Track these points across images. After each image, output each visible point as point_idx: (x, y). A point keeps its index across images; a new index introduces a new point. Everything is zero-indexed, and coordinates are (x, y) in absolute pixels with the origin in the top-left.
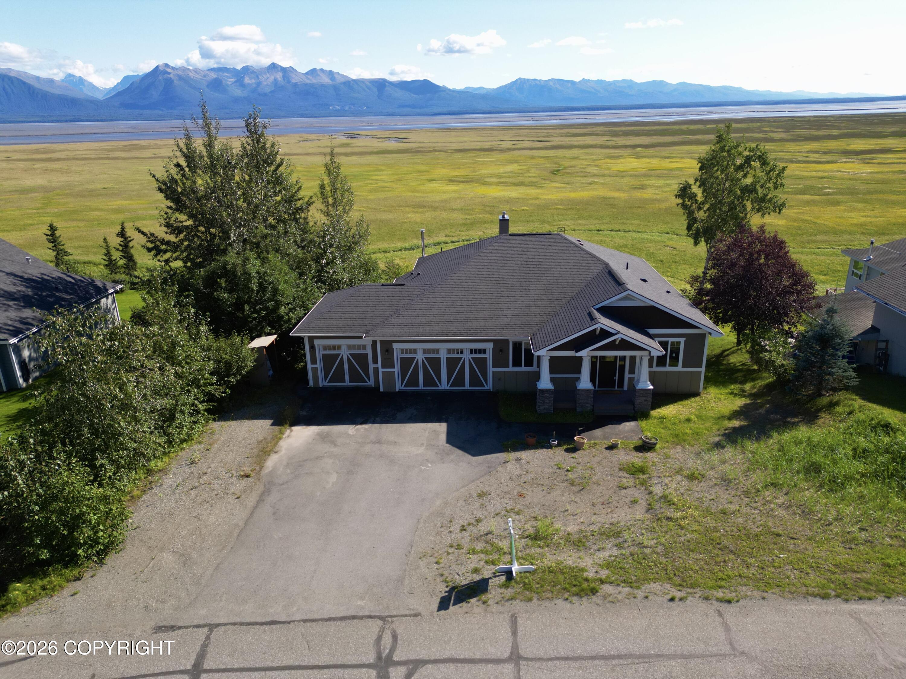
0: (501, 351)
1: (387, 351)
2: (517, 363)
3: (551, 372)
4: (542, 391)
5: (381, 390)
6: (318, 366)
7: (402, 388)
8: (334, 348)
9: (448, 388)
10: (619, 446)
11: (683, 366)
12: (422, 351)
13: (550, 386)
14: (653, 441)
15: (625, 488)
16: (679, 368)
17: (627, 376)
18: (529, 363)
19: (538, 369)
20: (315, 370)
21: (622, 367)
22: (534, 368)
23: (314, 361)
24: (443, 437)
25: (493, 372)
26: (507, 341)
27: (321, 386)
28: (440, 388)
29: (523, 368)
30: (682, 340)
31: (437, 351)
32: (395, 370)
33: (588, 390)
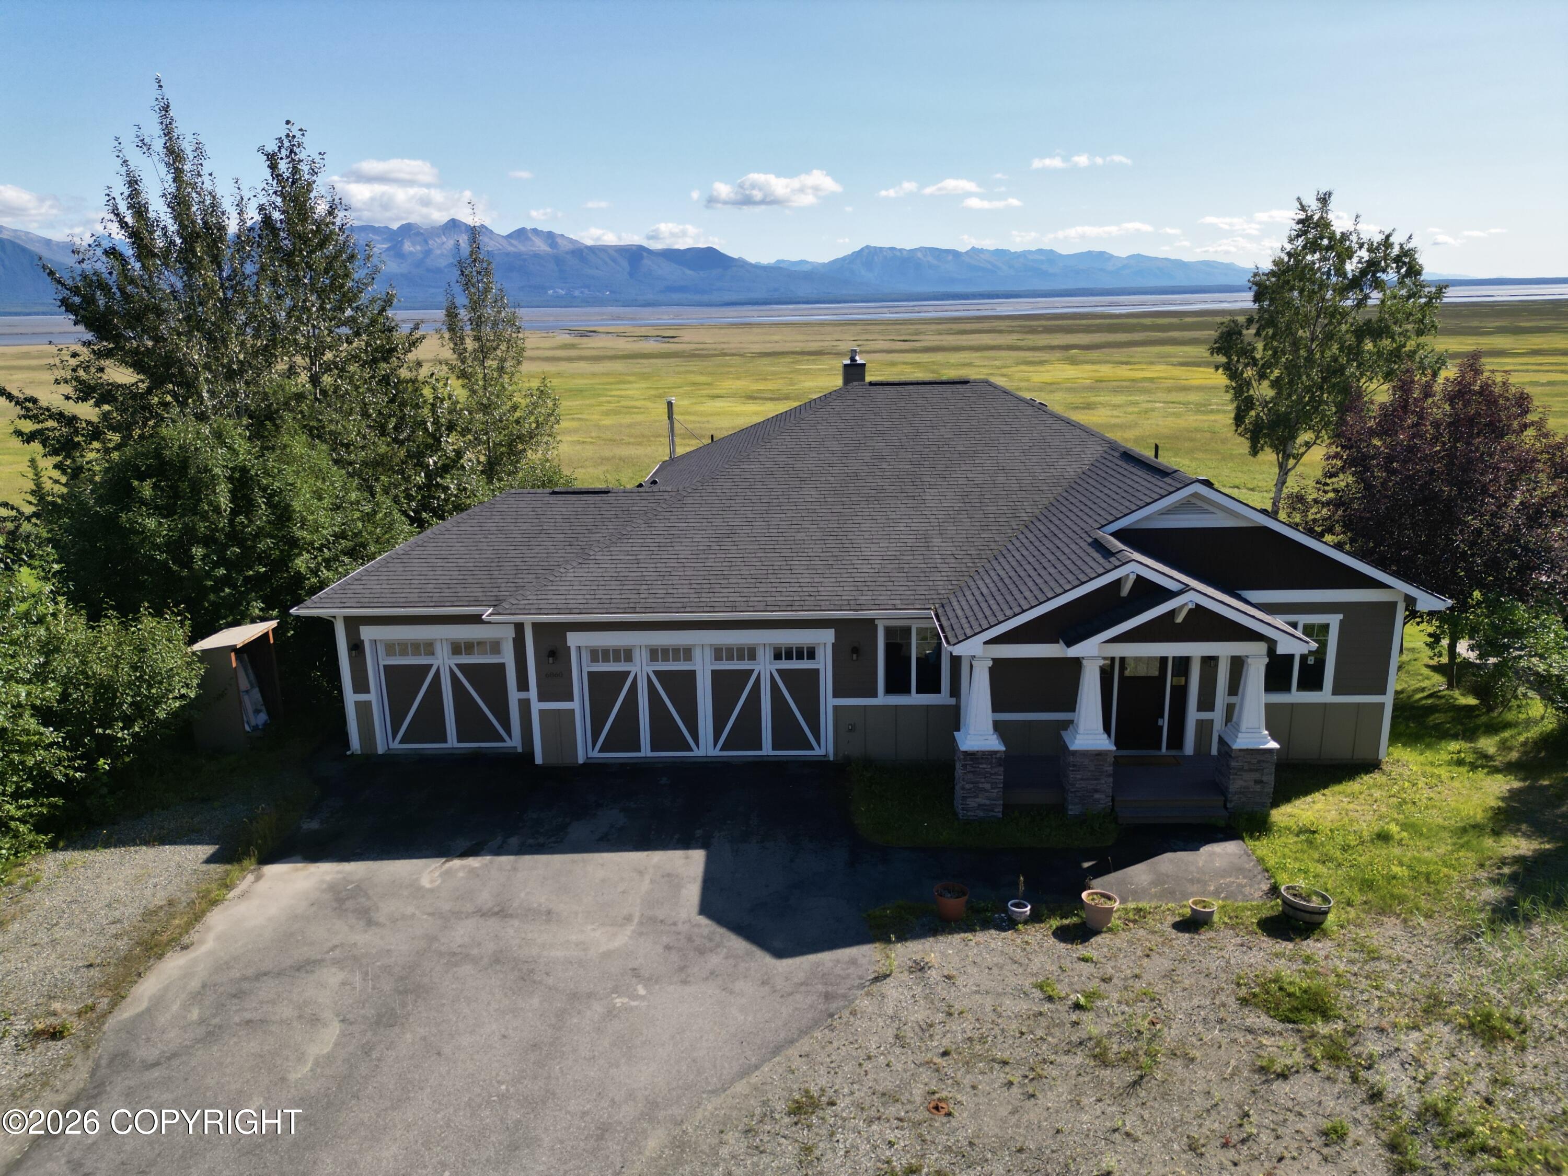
0: (855, 650)
1: (552, 654)
2: (897, 684)
3: (998, 705)
4: (973, 757)
5: (539, 760)
6: (372, 697)
7: (595, 754)
8: (416, 647)
9: (717, 752)
10: (1216, 918)
11: (1335, 692)
12: (645, 655)
13: (993, 743)
14: (1316, 902)
15: (1283, 1076)
16: (1325, 696)
17: (1193, 715)
18: (930, 684)
19: (952, 701)
20: (364, 709)
21: (1180, 693)
22: (943, 698)
23: (361, 685)
24: (692, 892)
25: (836, 708)
26: (870, 624)
27: (381, 750)
28: (696, 753)
29: (915, 699)
30: (1334, 621)
31: (687, 653)
32: (575, 705)
33: (1099, 755)
